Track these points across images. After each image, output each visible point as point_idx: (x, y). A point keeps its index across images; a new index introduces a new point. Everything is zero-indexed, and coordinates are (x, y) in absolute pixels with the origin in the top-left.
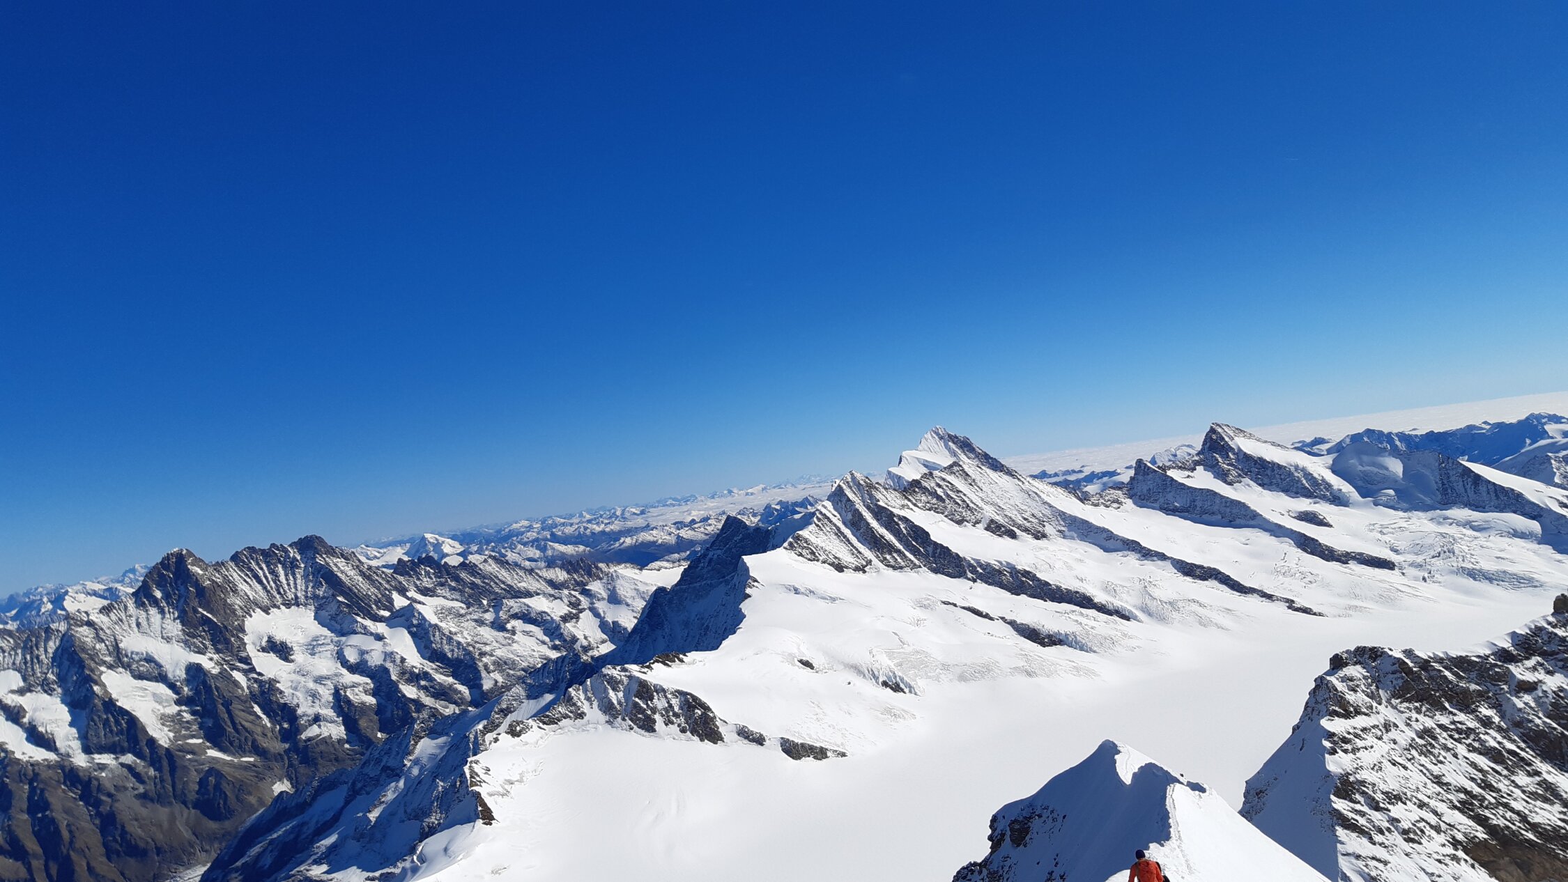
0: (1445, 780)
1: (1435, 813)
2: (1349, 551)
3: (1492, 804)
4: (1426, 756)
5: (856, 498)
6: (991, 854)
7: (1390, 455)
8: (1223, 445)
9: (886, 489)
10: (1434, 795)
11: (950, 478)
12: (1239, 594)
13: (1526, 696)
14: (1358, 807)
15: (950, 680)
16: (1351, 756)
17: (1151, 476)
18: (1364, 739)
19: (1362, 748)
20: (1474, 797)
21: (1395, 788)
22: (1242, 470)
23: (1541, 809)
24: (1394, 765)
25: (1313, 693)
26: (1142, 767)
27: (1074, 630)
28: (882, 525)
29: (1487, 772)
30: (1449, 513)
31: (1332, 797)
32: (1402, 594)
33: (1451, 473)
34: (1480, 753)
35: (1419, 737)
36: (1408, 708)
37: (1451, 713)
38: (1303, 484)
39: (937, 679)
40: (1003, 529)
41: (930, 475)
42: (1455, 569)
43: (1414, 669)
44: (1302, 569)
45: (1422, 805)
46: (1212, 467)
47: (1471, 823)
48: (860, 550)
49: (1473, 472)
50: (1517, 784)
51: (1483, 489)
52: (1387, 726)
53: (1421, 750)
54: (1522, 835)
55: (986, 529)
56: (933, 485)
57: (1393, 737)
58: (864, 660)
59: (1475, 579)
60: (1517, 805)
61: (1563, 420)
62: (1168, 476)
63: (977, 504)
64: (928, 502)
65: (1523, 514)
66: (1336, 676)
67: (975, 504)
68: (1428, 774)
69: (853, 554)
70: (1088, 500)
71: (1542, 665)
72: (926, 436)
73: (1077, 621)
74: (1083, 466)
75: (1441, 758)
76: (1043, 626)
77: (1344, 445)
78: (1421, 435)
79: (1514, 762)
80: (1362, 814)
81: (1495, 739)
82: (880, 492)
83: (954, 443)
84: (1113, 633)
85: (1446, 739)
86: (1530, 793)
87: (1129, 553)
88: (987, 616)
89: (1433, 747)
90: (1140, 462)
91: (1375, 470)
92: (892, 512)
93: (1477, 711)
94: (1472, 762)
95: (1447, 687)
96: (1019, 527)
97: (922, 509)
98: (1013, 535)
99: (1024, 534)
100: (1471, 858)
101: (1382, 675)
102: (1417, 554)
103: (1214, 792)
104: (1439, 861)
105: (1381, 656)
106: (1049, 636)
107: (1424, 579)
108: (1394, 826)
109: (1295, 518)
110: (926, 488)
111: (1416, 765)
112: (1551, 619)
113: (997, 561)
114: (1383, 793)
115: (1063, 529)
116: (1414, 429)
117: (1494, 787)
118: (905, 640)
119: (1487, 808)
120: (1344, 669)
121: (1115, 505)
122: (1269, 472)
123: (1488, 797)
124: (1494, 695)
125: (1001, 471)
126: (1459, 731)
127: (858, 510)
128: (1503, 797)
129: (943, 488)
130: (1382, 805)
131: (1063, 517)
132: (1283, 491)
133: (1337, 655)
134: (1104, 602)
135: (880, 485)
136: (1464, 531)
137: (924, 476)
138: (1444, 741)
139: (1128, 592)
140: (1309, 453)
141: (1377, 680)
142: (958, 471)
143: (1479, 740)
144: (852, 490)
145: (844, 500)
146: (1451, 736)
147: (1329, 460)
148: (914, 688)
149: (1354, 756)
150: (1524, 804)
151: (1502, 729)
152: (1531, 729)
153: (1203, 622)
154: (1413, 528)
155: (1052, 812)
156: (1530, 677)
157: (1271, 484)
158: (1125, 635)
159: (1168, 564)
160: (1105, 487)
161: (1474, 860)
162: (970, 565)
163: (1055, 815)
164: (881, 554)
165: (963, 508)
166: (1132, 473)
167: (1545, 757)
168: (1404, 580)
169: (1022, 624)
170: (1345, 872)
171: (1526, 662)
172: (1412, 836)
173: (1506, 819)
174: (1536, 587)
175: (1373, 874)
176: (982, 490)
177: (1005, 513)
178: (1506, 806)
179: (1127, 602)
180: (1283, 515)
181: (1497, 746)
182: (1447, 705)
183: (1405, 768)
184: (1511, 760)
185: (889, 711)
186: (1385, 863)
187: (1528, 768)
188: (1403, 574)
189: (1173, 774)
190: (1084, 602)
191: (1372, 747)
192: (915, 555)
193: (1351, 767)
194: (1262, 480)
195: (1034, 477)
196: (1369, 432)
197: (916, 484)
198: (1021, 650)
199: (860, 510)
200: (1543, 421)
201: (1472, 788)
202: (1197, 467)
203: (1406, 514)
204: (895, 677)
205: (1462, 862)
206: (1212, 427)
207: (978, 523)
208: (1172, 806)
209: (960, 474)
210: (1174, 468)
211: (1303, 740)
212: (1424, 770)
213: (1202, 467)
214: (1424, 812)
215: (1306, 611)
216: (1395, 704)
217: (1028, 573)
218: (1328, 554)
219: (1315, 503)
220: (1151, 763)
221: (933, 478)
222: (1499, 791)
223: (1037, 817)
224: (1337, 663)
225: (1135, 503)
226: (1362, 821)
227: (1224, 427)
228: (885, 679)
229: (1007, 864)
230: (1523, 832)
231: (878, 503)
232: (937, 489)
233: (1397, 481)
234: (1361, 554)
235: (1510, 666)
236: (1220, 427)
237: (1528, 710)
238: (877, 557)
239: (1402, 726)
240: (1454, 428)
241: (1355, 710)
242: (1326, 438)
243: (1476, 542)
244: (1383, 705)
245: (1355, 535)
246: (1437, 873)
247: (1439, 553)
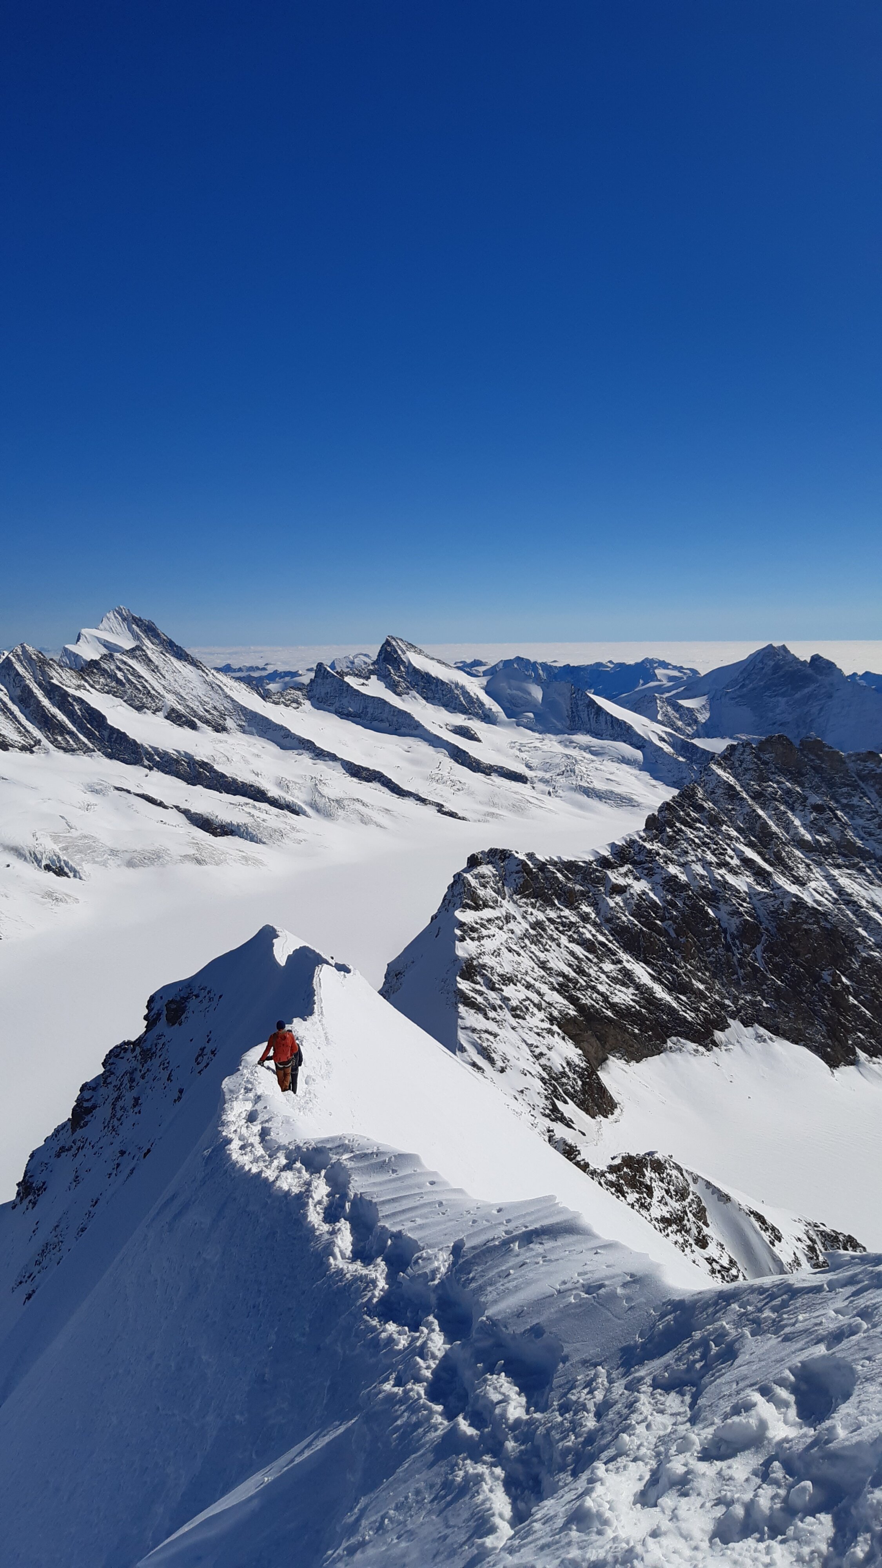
0: (549, 965)
1: (539, 993)
2: (492, 764)
3: (583, 986)
4: (536, 945)
5: (27, 673)
6: (146, 1032)
7: (533, 682)
8: (396, 658)
9: (61, 666)
10: (539, 978)
11: (132, 662)
12: (398, 796)
13: (617, 897)
14: (478, 987)
15: (119, 865)
16: (476, 943)
17: (329, 680)
18: (489, 929)
19: (486, 936)
20: (570, 980)
21: (509, 972)
22: (410, 683)
23: (620, 991)
24: (510, 951)
25: (451, 887)
26: (296, 950)
27: (246, 822)
28: (54, 704)
29: (582, 960)
30: (575, 737)
31: (458, 979)
32: (531, 806)
33: (580, 703)
34: (578, 944)
35: (532, 928)
36: (526, 903)
37: (558, 908)
38: (460, 701)
39: (104, 864)
40: (184, 719)
41: (109, 657)
42: (574, 786)
43: (534, 870)
44: (452, 778)
45: (529, 986)
46: (384, 677)
47: (566, 1002)
48: (29, 729)
49: (596, 704)
50: (603, 970)
51: (602, 719)
52: (508, 918)
53: (533, 939)
54: (603, 1012)
55: (166, 718)
56: (113, 667)
57: (511, 928)
58: (26, 842)
59: (588, 796)
60: (602, 988)
61: (670, 667)
62: (345, 682)
63: (159, 691)
64: (107, 685)
65: (631, 744)
66: (471, 873)
67: (157, 692)
68: (536, 960)
69: (20, 732)
70: (269, 698)
71: (632, 872)
72: (108, 615)
73: (249, 813)
74: (267, 664)
75: (547, 947)
76: (217, 817)
77: (498, 669)
78: (560, 667)
79: (603, 952)
80: (481, 993)
81: (590, 932)
82: (54, 669)
83: (138, 626)
84: (282, 826)
85: (553, 931)
86: (612, 978)
87: (304, 751)
88: (160, 804)
89: (542, 937)
90: (320, 665)
91: (520, 694)
92: (66, 692)
93: (578, 908)
94: (571, 951)
95: (558, 886)
96: (200, 718)
97: (100, 691)
98: (193, 727)
99: (205, 725)
100: (563, 1031)
101: (508, 874)
102: (546, 771)
103: (357, 972)
104: (538, 1034)
105: (508, 857)
106: (222, 827)
107: (549, 793)
108: (505, 1004)
109: (451, 731)
110: (105, 670)
111: (527, 951)
112: (642, 834)
113: (174, 750)
114: (499, 975)
115: (243, 723)
116: (555, 661)
117: (585, 972)
118: (72, 824)
119: (579, 990)
120: (478, 868)
121: (294, 705)
122: (433, 687)
123: (580, 980)
124: (594, 895)
125: (186, 661)
126: (563, 924)
127: (29, 686)
128: (592, 981)
129: (123, 672)
130: (497, 986)
131: (244, 712)
132: (443, 706)
133: (474, 855)
134: (277, 797)
135: (54, 661)
136: (585, 754)
137: (104, 657)
138: (550, 932)
139: (300, 788)
140: (469, 673)
141: (503, 878)
142: (140, 656)
143: (578, 932)
144: (23, 665)
145: (13, 674)
146: (557, 929)
147: (484, 681)
148: (79, 872)
149: (479, 944)
150: (607, 987)
151: (597, 924)
152: (618, 925)
153: (364, 820)
154: (545, 748)
155: (209, 992)
156: (622, 881)
157: (434, 698)
158: (293, 829)
159: (338, 765)
160: (286, 687)
161: (565, 1033)
162: (148, 753)
163: (212, 995)
164: (52, 735)
165: (144, 694)
166: (312, 675)
167: (627, 949)
168: (534, 793)
169: (196, 814)
170: (462, 1043)
171: (620, 869)
172: (518, 1012)
173: (592, 999)
174: (634, 806)
175: (485, 1045)
176: (165, 678)
177: (187, 703)
178: (594, 988)
179: (298, 798)
180: (442, 727)
181: (591, 937)
182: (556, 902)
183: (519, 954)
184: (601, 950)
185: (50, 895)
186: (496, 1036)
187: (613, 957)
188: (533, 788)
189: (324, 956)
190: (257, 795)
191: (494, 936)
192: (89, 739)
193: (475, 953)
194: (427, 694)
195: (218, 670)
196: (519, 659)
197: (94, 664)
198: (193, 838)
199: (31, 687)
200: (655, 665)
201: (569, 972)
202: (372, 676)
203: (541, 735)
204: (60, 861)
205: (556, 1035)
206: (387, 639)
207: (159, 711)
208: (318, 985)
209: (143, 659)
210: (350, 675)
211: (439, 928)
212: (533, 957)
213: (376, 677)
214: (530, 992)
215: (452, 815)
216: (515, 899)
217: (206, 764)
218: (475, 766)
219: (469, 719)
220: (305, 947)
221: (114, 660)
222: (589, 975)
223: (194, 997)
224: (473, 862)
225: (312, 705)
226: (480, 999)
227: (398, 641)
228: (48, 862)
229: (161, 1042)
230: (604, 1010)
231: (52, 681)
232: (117, 672)
233: (536, 706)
234: (502, 768)
235: (608, 872)
236: (395, 640)
237: (618, 909)
238: (47, 737)
239: (519, 918)
240: (586, 664)
241: (484, 903)
242: (483, 661)
243: (591, 765)
244: (506, 900)
245: (498, 750)
246: (535, 1044)
247: (563, 772)
